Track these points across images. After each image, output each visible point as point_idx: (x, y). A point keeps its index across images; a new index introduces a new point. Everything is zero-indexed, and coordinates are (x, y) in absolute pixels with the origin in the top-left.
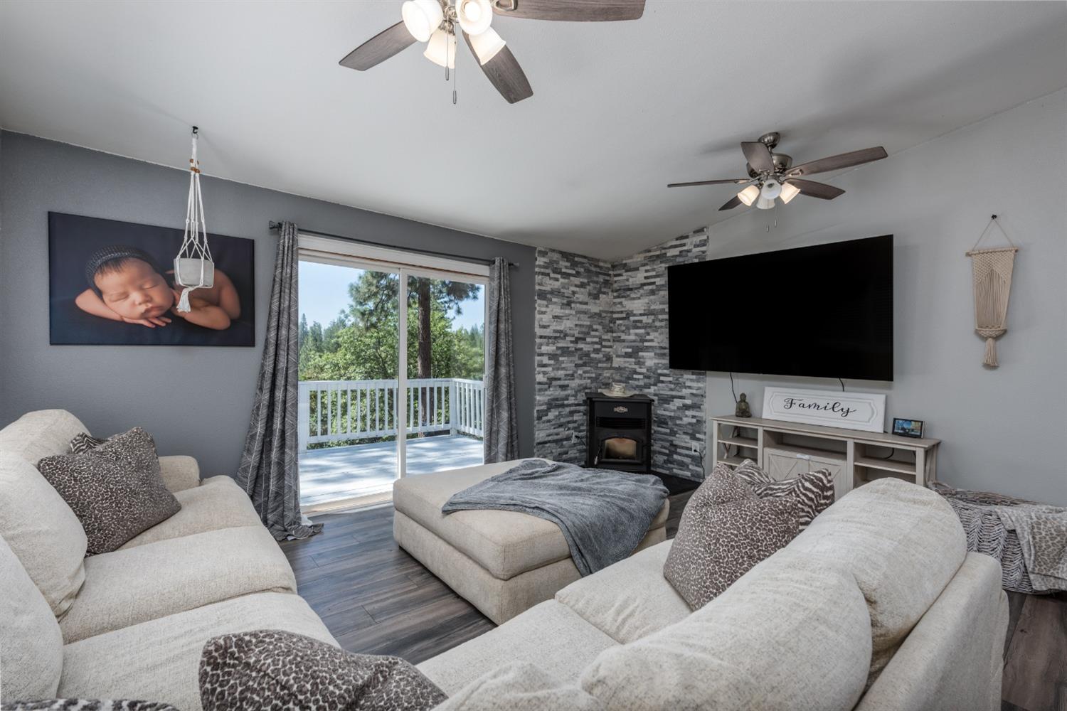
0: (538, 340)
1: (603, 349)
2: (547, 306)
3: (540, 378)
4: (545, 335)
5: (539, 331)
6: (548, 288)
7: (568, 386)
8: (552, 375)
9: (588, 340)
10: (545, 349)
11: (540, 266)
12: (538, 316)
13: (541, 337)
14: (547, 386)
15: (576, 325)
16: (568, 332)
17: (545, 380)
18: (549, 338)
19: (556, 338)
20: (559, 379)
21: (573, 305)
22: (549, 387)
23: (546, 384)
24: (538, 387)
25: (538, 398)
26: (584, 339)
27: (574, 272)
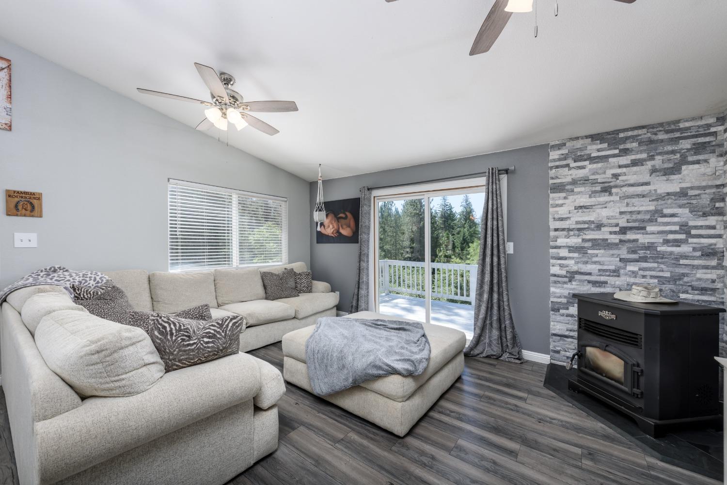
0: (552, 234)
1: (690, 240)
2: (565, 198)
3: (555, 270)
4: (563, 227)
5: (553, 225)
6: (569, 179)
7: (606, 283)
8: (575, 268)
9: (650, 228)
10: (561, 241)
11: (554, 160)
12: (551, 210)
13: (556, 230)
14: (566, 280)
15: (621, 213)
16: (605, 221)
17: (564, 273)
18: (569, 230)
19: (579, 230)
20: (590, 274)
21: (614, 190)
22: (570, 281)
23: (566, 277)
24: (553, 279)
25: (552, 289)
26: (644, 228)
27: (617, 151)
